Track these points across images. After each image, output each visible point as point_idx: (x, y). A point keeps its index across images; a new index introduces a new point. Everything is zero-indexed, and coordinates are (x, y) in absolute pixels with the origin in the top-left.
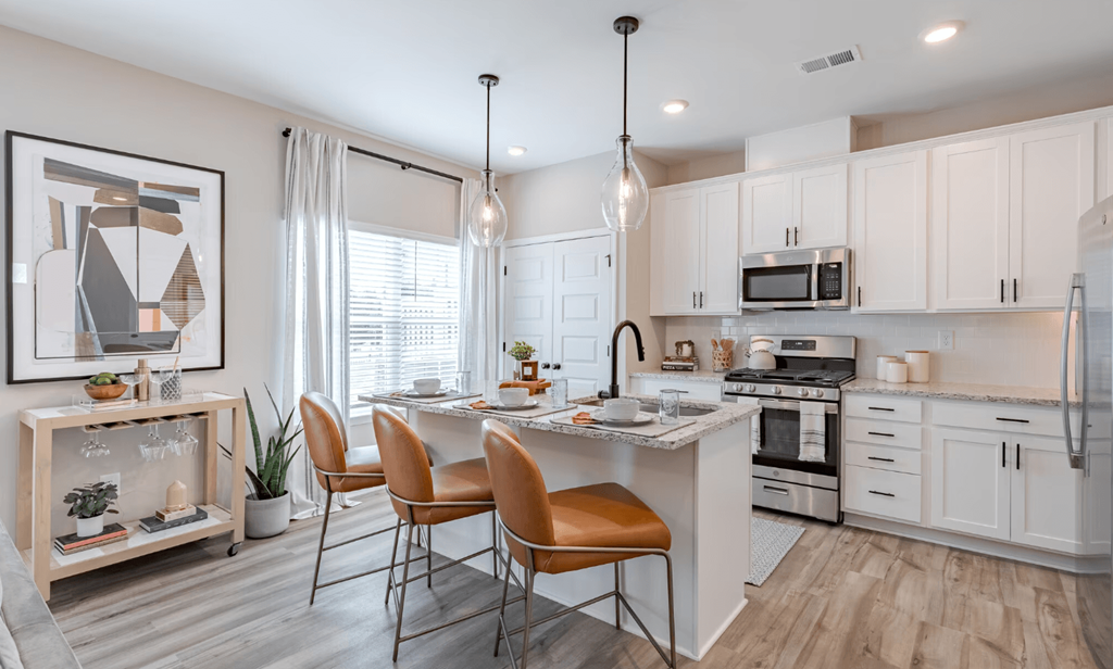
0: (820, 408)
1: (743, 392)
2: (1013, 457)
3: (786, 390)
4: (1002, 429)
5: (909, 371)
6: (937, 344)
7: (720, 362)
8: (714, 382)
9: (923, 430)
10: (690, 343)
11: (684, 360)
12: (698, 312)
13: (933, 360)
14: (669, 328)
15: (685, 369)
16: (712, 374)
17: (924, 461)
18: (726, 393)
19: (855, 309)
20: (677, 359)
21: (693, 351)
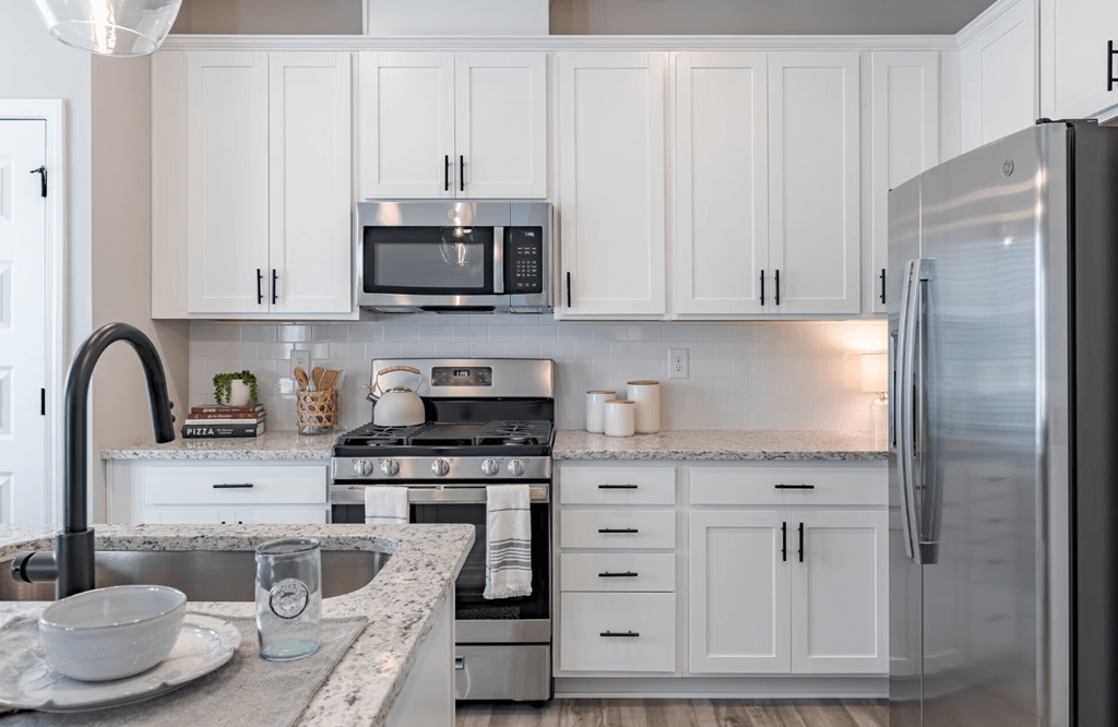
0: (523, 495)
1: (374, 476)
2: (796, 544)
3: (458, 466)
4: (780, 502)
5: (637, 416)
6: (667, 371)
7: (314, 415)
8: (308, 459)
9: (677, 515)
10: (247, 377)
11: (235, 415)
12: (266, 310)
13: (665, 394)
14: (195, 347)
15: (239, 433)
16: (297, 439)
17: (680, 566)
18: (338, 482)
19: (560, 312)
20: (218, 413)
21: (253, 393)
